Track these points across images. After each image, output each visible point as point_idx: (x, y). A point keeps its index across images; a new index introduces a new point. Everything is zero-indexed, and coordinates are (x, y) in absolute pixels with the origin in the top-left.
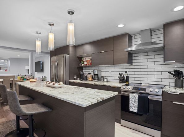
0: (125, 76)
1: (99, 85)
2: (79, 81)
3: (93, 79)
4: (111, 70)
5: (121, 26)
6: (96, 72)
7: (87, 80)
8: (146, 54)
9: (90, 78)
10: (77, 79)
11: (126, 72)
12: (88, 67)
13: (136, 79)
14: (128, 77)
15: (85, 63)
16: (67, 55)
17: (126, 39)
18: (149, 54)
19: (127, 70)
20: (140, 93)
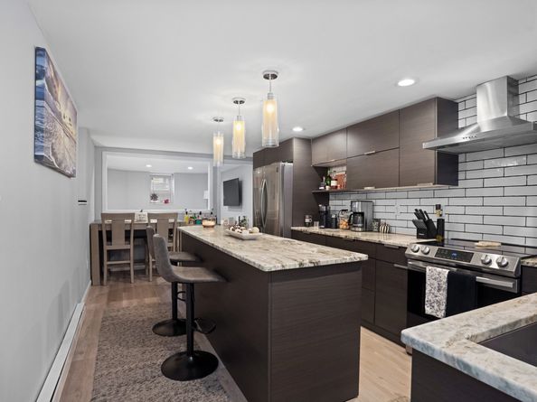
0: (434, 218)
1: (356, 241)
2: (316, 229)
3: (351, 224)
4: (399, 202)
5: (406, 82)
6: (358, 207)
7: (337, 227)
8: (500, 152)
9: (343, 223)
10: (311, 224)
11: (438, 207)
12: (342, 192)
13: (469, 228)
14: (441, 222)
15: (333, 183)
16: (287, 164)
17: (433, 115)
18: (509, 152)
19: (443, 202)
20: (458, 266)
